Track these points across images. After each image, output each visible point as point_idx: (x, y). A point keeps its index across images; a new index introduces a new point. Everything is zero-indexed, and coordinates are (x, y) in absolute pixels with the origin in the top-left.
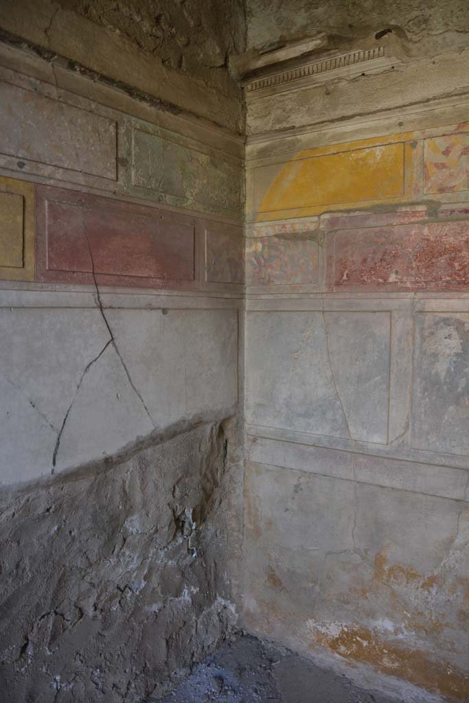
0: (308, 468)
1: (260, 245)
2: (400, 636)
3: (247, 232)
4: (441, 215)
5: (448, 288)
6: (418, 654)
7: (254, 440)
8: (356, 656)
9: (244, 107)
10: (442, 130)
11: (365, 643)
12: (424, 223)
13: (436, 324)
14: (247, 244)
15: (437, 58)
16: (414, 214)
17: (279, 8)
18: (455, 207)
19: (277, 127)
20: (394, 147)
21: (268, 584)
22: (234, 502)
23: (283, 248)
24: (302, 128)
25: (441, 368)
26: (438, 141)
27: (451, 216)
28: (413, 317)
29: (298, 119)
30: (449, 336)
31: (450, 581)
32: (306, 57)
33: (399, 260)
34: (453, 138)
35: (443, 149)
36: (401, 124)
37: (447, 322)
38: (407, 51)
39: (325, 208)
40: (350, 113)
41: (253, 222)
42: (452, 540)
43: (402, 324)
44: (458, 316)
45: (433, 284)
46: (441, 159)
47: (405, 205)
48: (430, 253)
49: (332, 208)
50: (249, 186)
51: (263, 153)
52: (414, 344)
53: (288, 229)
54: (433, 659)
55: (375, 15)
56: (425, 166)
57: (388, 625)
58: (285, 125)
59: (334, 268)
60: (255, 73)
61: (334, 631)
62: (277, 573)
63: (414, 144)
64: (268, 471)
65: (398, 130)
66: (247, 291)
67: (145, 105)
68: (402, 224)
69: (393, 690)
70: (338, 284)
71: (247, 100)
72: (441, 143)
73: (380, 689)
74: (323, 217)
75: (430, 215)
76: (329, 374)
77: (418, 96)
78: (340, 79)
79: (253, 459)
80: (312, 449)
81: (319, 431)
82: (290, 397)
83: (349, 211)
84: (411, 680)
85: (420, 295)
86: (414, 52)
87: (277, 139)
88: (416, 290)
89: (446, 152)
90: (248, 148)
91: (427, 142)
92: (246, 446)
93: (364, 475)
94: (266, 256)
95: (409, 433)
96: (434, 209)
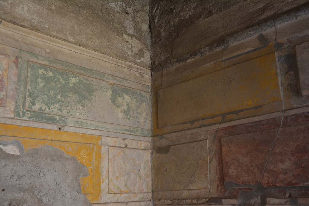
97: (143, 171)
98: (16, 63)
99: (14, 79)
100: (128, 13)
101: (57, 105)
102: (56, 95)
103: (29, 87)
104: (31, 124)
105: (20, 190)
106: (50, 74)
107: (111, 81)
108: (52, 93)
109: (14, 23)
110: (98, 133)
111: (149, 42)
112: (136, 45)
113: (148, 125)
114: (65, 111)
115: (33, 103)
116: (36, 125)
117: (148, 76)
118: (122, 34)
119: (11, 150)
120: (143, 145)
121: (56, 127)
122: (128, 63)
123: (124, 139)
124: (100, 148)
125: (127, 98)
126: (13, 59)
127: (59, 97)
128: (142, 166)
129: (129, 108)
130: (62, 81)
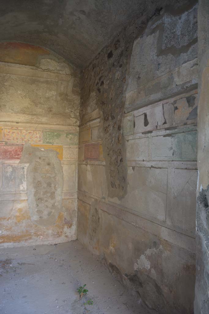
2: (3, 233)
5: (9, 159)
6: (7, 235)
10: (8, 128)
12: (4, 146)
13: (7, 166)
15: (7, 113)
16: (2, 144)
18: (11, 143)
25: (8, 174)
26: (7, 130)
27: (10, 145)
28: (2, 164)
30: (10, 168)
31: (13, 217)
34: (11, 130)
35: (8, 132)
37: (9, 165)
42: (12, 209)
44: (11, 164)
45: (6, 158)
46: (9, 134)
48: (6, 152)
52: (2, 170)
54: (10, 235)
56: (4, 134)
63: (2, 129)
69: (2, 246)
72: (8, 130)
75: (5, 144)
77: (3, 120)
84: (6, 242)
85: (4, 160)
86: (3, 111)
88: (3, 159)
89: (9, 132)
91: (5, 130)
95: (2, 188)
96: (6, 143)
97: (75, 153)
98: (43, 132)
99: (42, 135)
100: (72, 112)
102: (51, 137)
103: (45, 137)
104: (46, 144)
105: (45, 157)
106: (50, 133)
107: (66, 132)
109: (41, 124)
110: (62, 145)
111: (79, 118)
112: (74, 120)
113: (77, 142)
114: (53, 141)
115: (46, 140)
116: (47, 144)
117: (78, 128)
118: (70, 118)
119: (43, 150)
120: (76, 147)
121: (52, 145)
122: (71, 126)
123: (70, 146)
124: (63, 148)
125: (71, 135)
128: (75, 152)
129: (71, 138)
130: (53, 134)
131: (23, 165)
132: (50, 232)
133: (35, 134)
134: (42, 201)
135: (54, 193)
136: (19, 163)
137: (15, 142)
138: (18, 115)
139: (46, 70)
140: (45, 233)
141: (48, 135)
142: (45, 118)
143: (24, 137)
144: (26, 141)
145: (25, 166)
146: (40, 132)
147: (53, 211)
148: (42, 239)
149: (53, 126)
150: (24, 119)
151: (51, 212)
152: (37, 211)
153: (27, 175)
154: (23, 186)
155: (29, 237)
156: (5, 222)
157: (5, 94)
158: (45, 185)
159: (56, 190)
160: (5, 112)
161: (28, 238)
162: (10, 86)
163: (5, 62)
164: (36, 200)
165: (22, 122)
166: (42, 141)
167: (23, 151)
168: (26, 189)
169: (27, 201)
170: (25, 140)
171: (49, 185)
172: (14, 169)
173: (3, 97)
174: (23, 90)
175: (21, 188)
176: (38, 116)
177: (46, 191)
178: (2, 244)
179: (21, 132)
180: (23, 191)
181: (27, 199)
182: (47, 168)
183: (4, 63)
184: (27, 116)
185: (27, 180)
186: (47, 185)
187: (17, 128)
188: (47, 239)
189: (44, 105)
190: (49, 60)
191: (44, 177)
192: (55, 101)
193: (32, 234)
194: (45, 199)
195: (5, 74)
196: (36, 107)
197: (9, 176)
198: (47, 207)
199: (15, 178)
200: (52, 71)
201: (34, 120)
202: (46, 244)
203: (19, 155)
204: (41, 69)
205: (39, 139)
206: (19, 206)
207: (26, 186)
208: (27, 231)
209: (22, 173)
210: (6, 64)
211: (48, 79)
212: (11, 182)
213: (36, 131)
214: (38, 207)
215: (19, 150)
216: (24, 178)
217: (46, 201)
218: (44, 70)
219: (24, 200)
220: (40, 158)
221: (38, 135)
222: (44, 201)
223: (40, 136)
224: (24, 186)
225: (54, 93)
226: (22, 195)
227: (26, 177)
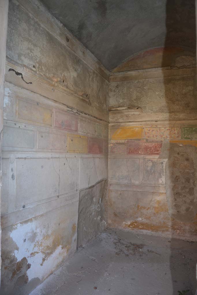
0: (122, 189)
1: (112, 145)
2: (143, 221)
3: (109, 142)
4: (148, 142)
5: (150, 154)
6: (147, 223)
7: (111, 185)
8: (134, 227)
9: (109, 117)
10: (148, 126)
11: (136, 224)
12: (145, 143)
13: (148, 161)
14: (109, 144)
15: (147, 114)
16: (144, 141)
17: (116, 97)
18: (151, 140)
19: (116, 121)
20: (140, 128)
21: (114, 216)
22: (106, 199)
23: (117, 145)
24: (122, 122)
25: (149, 168)
27: (150, 142)
28: (144, 159)
29: (121, 120)
30: (150, 163)
31: (152, 207)
32: (123, 110)
33: (141, 149)
34: (150, 128)
36: (141, 124)
37: (150, 160)
38: (142, 112)
39: (126, 139)
40: (131, 121)
41: (111, 140)
42: (152, 200)
43: (142, 161)
44: (152, 159)
45: (147, 154)
46: (149, 132)
47: (142, 139)
48: (146, 148)
49: (128, 139)
50: (109, 133)
51: (113, 126)
52: (144, 164)
53: (118, 142)
54: (149, 224)
55: (136, 104)
56: (145, 133)
57: (140, 219)
58: (117, 121)
59: (128, 150)
60: (112, 111)
61: (129, 223)
62: (116, 213)
63: (143, 128)
64: (113, 191)
65: (140, 125)
66: (109, 154)
67: (98, 120)
68: (141, 143)
69: (142, 232)
70: (129, 153)
71: (109, 115)
72: (149, 129)
73: (139, 233)
74: (126, 140)
76: (127, 170)
77: (144, 120)
78: (129, 114)
79: (110, 189)
80: (123, 186)
81: (126, 182)
82: (119, 175)
83: (131, 139)
84: (145, 229)
85: (145, 155)
86: (143, 112)
87: (116, 124)
88: (144, 155)
89: (149, 131)
90: (109, 125)
91: (146, 128)
92: (109, 186)
93: (135, 190)
94: (113, 147)
95: (143, 181)
96: (147, 140)
98: (181, 128)
99: (180, 131)
101: (190, 135)
103: (183, 132)
104: (184, 140)
105: (183, 152)
106: (188, 129)
108: (189, 133)
109: (179, 120)
114: (192, 136)
115: (185, 136)
116: (186, 140)
119: (181, 145)
121: (190, 140)
126: (180, 127)
127: (190, 133)
130: (191, 129)
131: (162, 160)
132: (187, 228)
133: (173, 130)
134: (181, 196)
135: (193, 189)
136: (158, 158)
137: (155, 139)
138: (157, 114)
139: (181, 67)
140: (182, 228)
141: (186, 131)
142: (183, 114)
143: (163, 134)
144: (164, 138)
145: (164, 161)
146: (178, 128)
147: (192, 207)
148: (179, 233)
149: (192, 122)
150: (162, 117)
151: (189, 208)
152: (175, 205)
153: (165, 170)
154: (161, 180)
155: (167, 229)
156: (145, 211)
157: (145, 97)
158: (184, 181)
159: (195, 186)
160: (146, 112)
161: (165, 229)
162: (148, 89)
163: (143, 69)
164: (174, 194)
165: (161, 120)
166: (180, 137)
167: (162, 147)
168: (164, 182)
169: (165, 194)
170: (164, 136)
171: (188, 180)
172: (154, 164)
173: (143, 100)
174: (160, 91)
175: (160, 182)
176: (176, 113)
177: (184, 186)
178: (142, 230)
179: (160, 130)
180: (161, 184)
181: (165, 192)
182: (185, 164)
183: (142, 71)
184: (165, 114)
185: (165, 175)
186: (186, 181)
187: (157, 126)
188: (184, 234)
189: (181, 101)
190: (183, 57)
191: (183, 172)
192: (192, 96)
193: (170, 226)
194: (184, 194)
195: (144, 80)
196: (174, 104)
197: (149, 170)
198: (185, 202)
199: (154, 172)
200: (188, 67)
201: (172, 117)
202: (183, 239)
203: (158, 151)
204: (177, 68)
205: (177, 136)
206: (158, 198)
207: (165, 180)
208: (164, 223)
209: (161, 167)
210: (144, 70)
211: (184, 76)
212: (151, 175)
213: (174, 128)
214: (176, 201)
215: (159, 146)
216: (163, 172)
217: (185, 196)
218: (179, 68)
219: (163, 193)
220: (178, 154)
221: (176, 132)
222: (183, 196)
223: (178, 133)
224: (163, 180)
225: (191, 88)
226: (160, 188)
227: (164, 171)
